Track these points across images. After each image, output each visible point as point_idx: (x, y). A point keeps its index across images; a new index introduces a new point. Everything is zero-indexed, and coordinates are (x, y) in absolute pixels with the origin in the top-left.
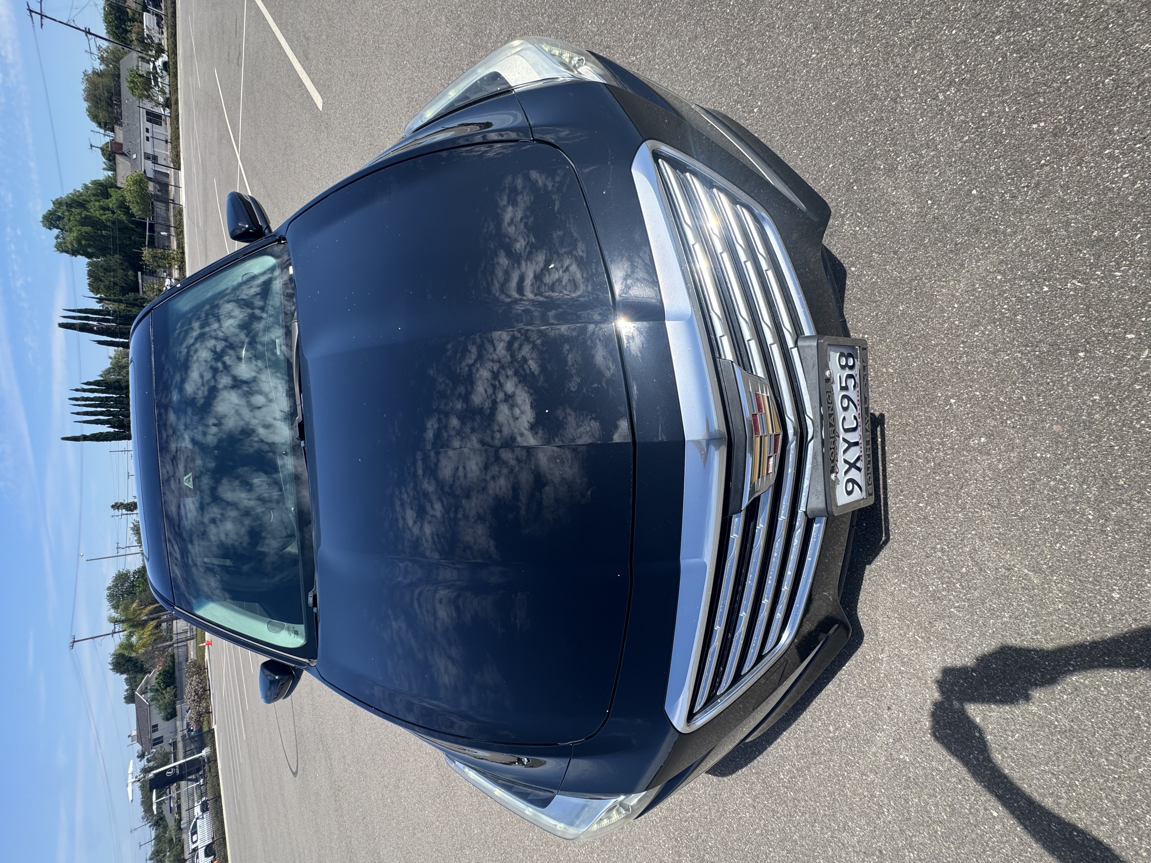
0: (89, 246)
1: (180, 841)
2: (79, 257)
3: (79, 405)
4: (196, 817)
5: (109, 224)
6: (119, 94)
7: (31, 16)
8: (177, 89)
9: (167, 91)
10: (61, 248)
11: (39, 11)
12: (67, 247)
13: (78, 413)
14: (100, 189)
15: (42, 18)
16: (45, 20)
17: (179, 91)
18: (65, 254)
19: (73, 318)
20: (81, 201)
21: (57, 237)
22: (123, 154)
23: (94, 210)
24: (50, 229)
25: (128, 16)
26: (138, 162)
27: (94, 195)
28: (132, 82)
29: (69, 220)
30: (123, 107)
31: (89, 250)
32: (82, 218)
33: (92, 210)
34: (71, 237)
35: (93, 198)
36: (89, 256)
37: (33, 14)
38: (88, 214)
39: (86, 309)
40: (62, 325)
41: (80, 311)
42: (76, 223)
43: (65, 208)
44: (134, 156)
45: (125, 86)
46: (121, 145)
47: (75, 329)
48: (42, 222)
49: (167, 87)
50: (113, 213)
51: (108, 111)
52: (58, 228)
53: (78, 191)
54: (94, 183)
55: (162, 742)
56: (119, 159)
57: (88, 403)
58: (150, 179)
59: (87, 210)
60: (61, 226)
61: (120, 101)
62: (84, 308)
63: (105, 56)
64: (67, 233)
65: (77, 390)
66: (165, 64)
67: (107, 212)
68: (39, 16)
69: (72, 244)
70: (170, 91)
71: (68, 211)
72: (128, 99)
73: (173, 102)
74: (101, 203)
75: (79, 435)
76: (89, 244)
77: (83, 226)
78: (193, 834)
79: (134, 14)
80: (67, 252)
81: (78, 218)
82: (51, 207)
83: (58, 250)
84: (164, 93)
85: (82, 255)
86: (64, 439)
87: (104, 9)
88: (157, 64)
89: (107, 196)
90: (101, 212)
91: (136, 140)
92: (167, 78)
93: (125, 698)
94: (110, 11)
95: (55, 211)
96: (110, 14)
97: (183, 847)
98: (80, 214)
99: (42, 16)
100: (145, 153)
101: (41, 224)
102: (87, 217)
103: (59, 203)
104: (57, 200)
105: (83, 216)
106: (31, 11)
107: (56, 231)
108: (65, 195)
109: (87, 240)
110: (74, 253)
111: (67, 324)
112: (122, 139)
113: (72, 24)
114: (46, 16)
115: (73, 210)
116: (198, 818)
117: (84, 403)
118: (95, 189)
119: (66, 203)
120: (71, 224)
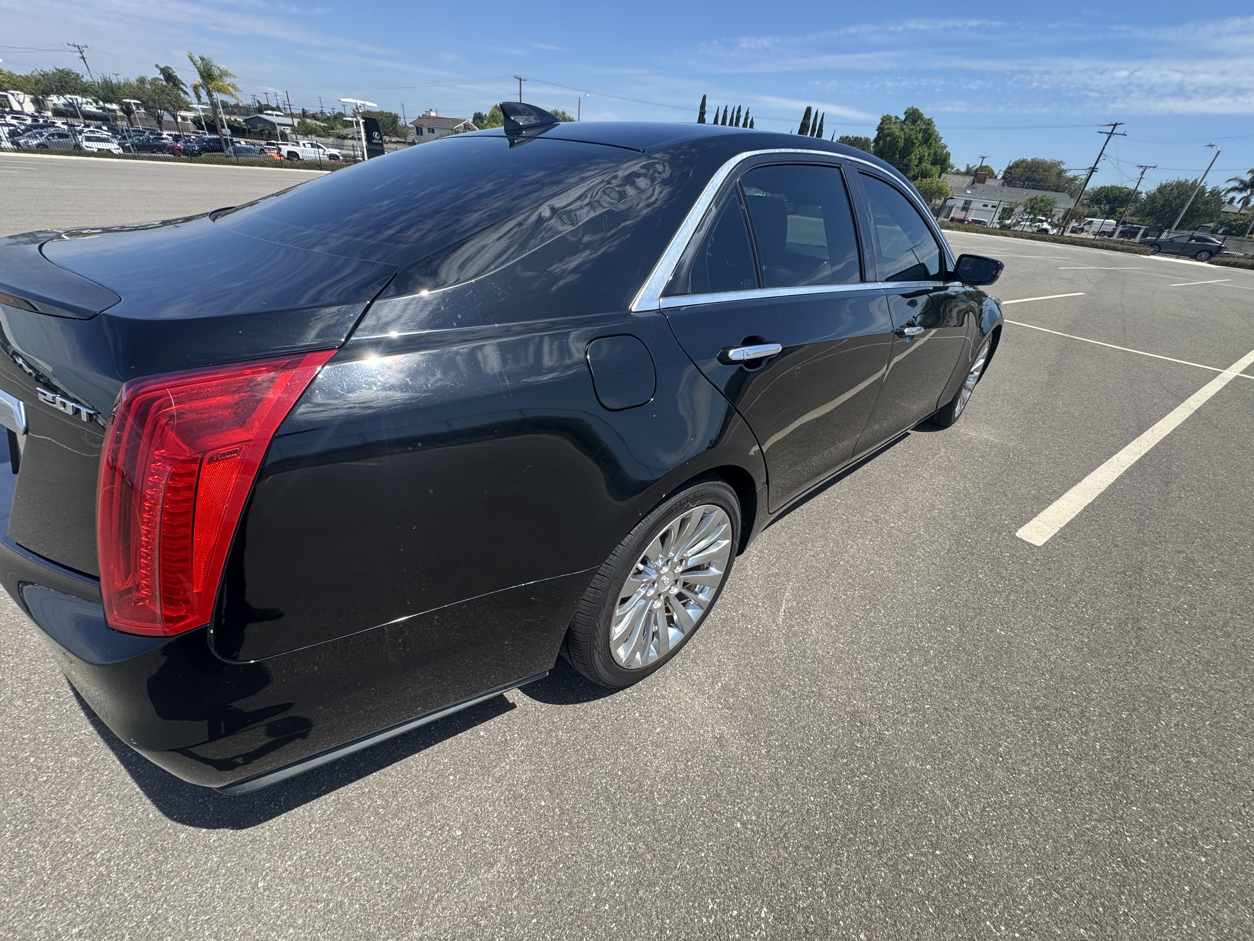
0: (885, 142)
1: (329, 135)
2: (876, 133)
3: (733, 113)
4: (326, 149)
5: (905, 161)
6: (1035, 188)
7: (1110, 125)
8: (1018, 237)
9: (1016, 228)
10: (886, 120)
11: (1114, 132)
12: (886, 124)
13: (726, 111)
14: (941, 158)
15: (1108, 133)
16: (1106, 137)
17: (1016, 239)
18: (880, 121)
19: (815, 119)
20: (930, 141)
21: (897, 118)
22: (973, 183)
23: (918, 151)
24: (905, 113)
25: (1118, 207)
26: (962, 194)
27: (935, 153)
28: (1042, 201)
29: (912, 130)
30: (1020, 190)
31: (881, 142)
32: (913, 139)
33: (920, 149)
34: (895, 129)
35: (932, 151)
36: (876, 141)
37: (1112, 127)
38: (917, 145)
39: (822, 131)
40: (809, 110)
41: (821, 125)
42: (907, 136)
43: (924, 127)
44: (969, 192)
45: (1039, 194)
46: (984, 183)
47: (804, 119)
48: (912, 108)
49: (1021, 229)
50: (917, 166)
51: (1022, 176)
52: (906, 120)
53: (940, 141)
54: (948, 154)
55: (418, 134)
56: (969, 179)
57: (734, 120)
58: (945, 201)
59: (921, 145)
60: (907, 122)
61: (1027, 188)
62: (823, 129)
63: (1077, 182)
64: (899, 127)
65: (747, 113)
66: (1046, 231)
67: (917, 161)
68: (1110, 132)
69: (888, 128)
70: (1016, 231)
71: (921, 130)
72: (1026, 195)
73: (1004, 232)
74: (926, 158)
75: (706, 109)
76: (886, 142)
77: (905, 139)
78: (312, 144)
79: (1120, 213)
80: (882, 123)
81: (913, 137)
82: (926, 116)
83: (884, 117)
84: (1014, 225)
85: (878, 135)
86: (705, 96)
87: (1125, 188)
88: (1045, 223)
89: (934, 163)
90: (918, 156)
91: (985, 195)
92: (1030, 230)
93: (480, 113)
94: (1124, 192)
95: (922, 119)
96: (1120, 193)
97: (322, 137)
98: (917, 138)
99: (1110, 134)
100: (971, 201)
101: (910, 107)
102: (913, 144)
103: (929, 123)
104: (932, 122)
105: (915, 141)
106: (1115, 125)
107: (903, 117)
108: (937, 130)
109: (890, 142)
110: (880, 129)
111: (810, 114)
112: (989, 184)
113: (1101, 158)
114: (1109, 137)
115: (921, 134)
116: (325, 150)
117: (735, 117)
118: (941, 154)
119: (928, 129)
120: (907, 131)
